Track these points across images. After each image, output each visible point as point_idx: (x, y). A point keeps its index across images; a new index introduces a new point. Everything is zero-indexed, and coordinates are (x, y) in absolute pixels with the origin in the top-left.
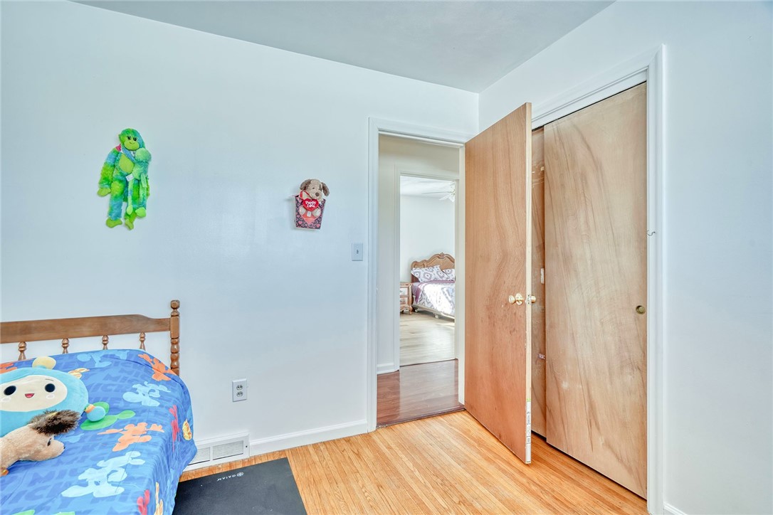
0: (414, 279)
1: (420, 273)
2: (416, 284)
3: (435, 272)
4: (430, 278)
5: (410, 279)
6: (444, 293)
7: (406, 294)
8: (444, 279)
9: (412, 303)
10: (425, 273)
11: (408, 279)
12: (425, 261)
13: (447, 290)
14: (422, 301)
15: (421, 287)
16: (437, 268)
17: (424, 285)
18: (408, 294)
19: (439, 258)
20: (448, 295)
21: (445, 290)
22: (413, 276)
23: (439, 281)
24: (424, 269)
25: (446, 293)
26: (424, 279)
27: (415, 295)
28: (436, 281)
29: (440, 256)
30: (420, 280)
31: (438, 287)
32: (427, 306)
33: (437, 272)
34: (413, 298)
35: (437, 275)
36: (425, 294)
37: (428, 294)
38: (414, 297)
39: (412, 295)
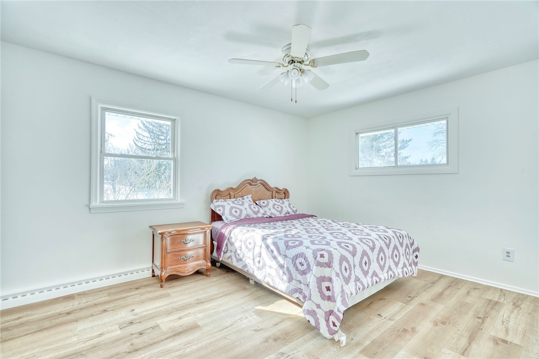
0: (216, 217)
1: (224, 207)
2: (217, 225)
3: (246, 205)
4: (240, 215)
5: (208, 216)
6: (268, 247)
7: (201, 242)
8: (260, 215)
9: (212, 252)
10: (232, 208)
11: (206, 217)
12: (232, 189)
13: (275, 244)
14: (228, 254)
15: (226, 231)
16: (248, 199)
17: (230, 228)
18: (205, 243)
19: (251, 185)
20: (276, 253)
21: (269, 241)
22: (213, 212)
23: (253, 219)
24: (229, 201)
25: (272, 247)
26: (231, 218)
27: (216, 242)
28: (248, 221)
29: (252, 182)
30: (223, 217)
31: (256, 234)
32: (235, 264)
33: (250, 205)
34: (212, 245)
35: (249, 210)
36: (232, 244)
37: (237, 245)
38: (215, 243)
39: (212, 240)
